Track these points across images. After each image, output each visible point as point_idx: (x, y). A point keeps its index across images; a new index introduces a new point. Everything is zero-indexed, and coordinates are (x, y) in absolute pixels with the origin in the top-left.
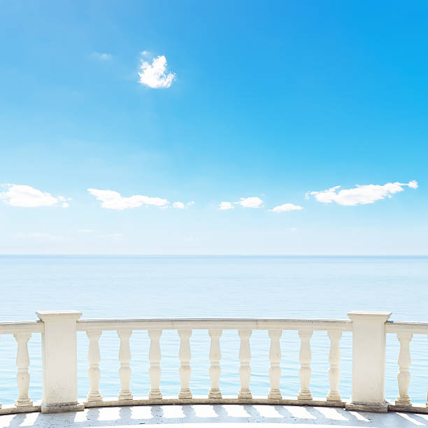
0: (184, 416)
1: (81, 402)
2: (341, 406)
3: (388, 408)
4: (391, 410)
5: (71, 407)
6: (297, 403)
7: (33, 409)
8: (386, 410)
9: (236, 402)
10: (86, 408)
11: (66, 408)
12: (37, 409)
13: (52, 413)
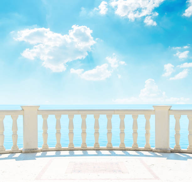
0: (83, 154)
1: (39, 148)
2: (151, 151)
3: (171, 151)
4: (172, 152)
5: (35, 150)
6: (132, 149)
7: (19, 151)
8: (170, 152)
9: (105, 149)
10: (41, 151)
11: (33, 151)
12: (20, 151)
13: (27, 153)
